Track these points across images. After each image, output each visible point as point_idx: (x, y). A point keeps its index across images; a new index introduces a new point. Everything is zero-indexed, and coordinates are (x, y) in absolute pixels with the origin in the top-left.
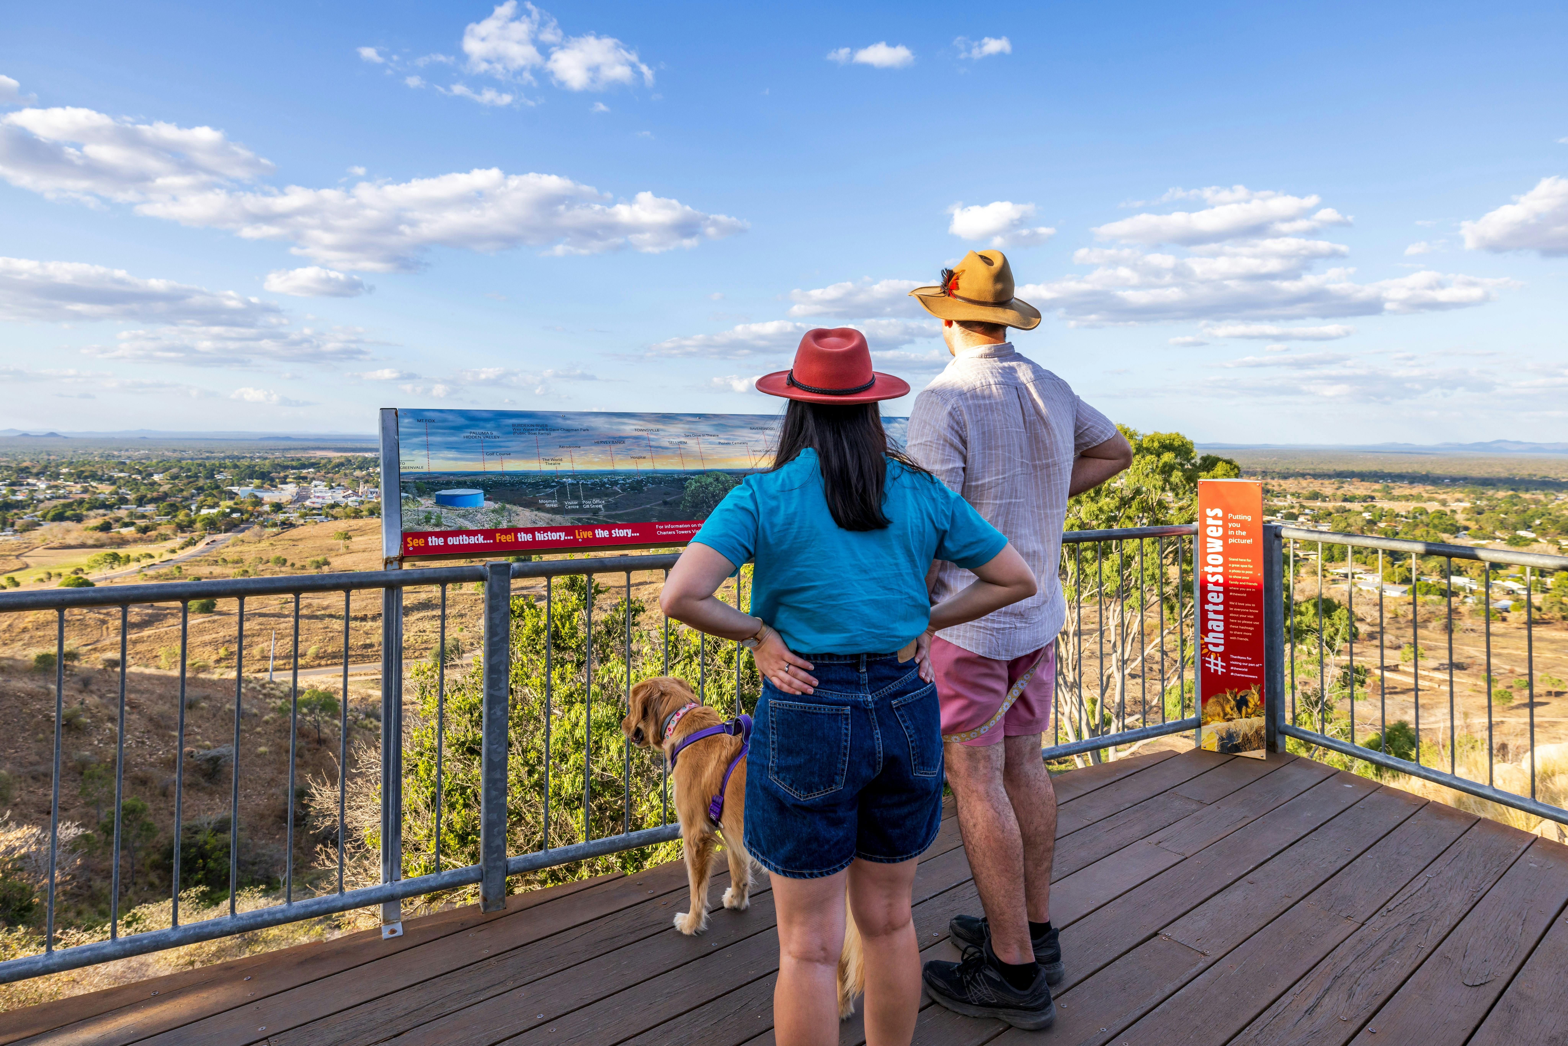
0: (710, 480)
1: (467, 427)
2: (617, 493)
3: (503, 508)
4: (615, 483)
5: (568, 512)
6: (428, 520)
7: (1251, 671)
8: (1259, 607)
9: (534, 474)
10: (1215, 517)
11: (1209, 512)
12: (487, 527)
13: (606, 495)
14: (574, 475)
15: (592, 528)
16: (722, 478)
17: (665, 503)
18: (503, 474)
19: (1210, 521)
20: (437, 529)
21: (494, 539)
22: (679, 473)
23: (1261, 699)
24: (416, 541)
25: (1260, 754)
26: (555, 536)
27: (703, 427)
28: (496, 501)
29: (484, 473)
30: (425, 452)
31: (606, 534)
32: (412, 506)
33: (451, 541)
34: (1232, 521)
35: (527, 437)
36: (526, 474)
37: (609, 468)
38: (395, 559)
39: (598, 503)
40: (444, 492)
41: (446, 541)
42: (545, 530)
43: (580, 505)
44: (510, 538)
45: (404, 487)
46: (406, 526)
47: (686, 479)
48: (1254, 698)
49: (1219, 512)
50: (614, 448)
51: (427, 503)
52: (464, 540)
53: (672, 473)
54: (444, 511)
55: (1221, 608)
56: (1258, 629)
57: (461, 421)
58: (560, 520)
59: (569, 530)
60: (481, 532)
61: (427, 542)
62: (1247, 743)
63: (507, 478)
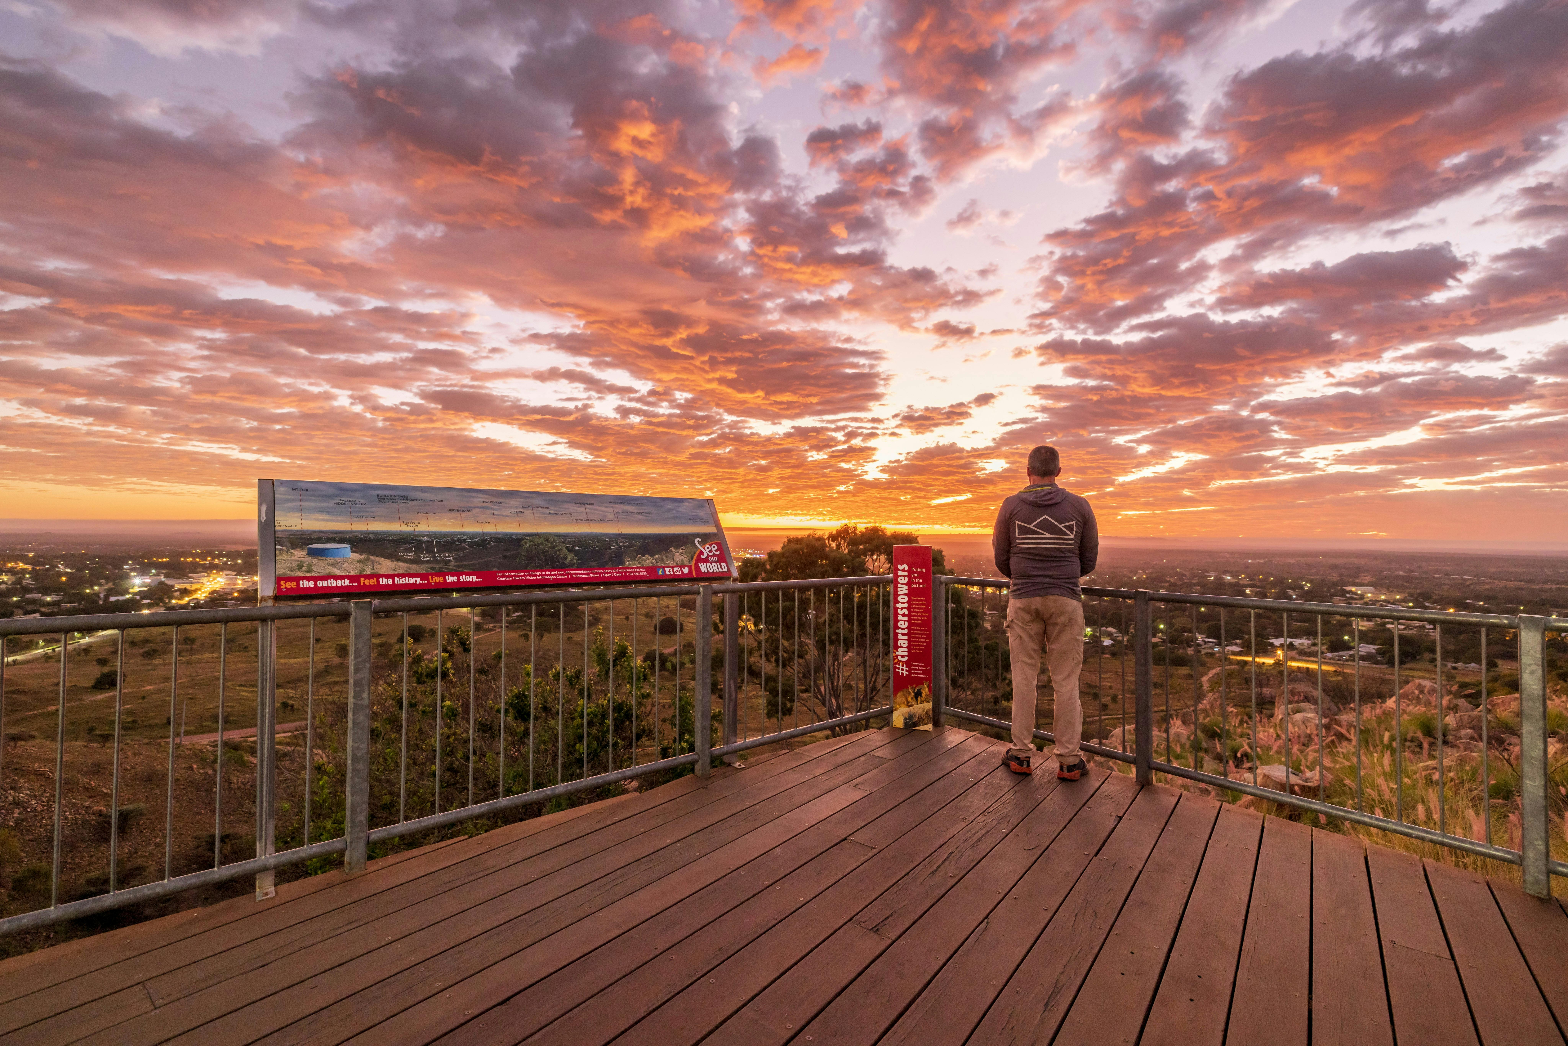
0: (540, 541)
1: (336, 496)
2: (465, 549)
3: (368, 559)
4: (465, 541)
5: (423, 562)
6: (300, 567)
7: (924, 672)
8: (929, 630)
9: (396, 534)
10: (903, 570)
11: (900, 567)
12: (353, 573)
13: (456, 550)
14: (429, 535)
15: (444, 575)
16: (551, 539)
17: (505, 557)
18: (368, 533)
19: (900, 573)
20: (308, 575)
21: (359, 583)
22: (517, 534)
23: (930, 690)
24: (288, 585)
25: (929, 727)
26: (411, 581)
27: (537, 501)
28: (361, 553)
29: (351, 532)
30: (299, 514)
31: (455, 579)
32: (285, 556)
33: (320, 584)
34: (914, 572)
35: (390, 504)
36: (388, 534)
37: (459, 530)
38: (269, 598)
39: (449, 556)
40: (315, 546)
41: (316, 584)
42: (403, 576)
43: (434, 557)
44: (373, 582)
45: (277, 541)
46: (280, 572)
47: (522, 540)
48: (925, 691)
49: (906, 567)
50: (464, 515)
51: (299, 554)
52: (332, 583)
53: (511, 535)
54: (315, 560)
55: (906, 631)
56: (929, 644)
57: (332, 491)
58: (415, 568)
59: (423, 576)
60: (348, 577)
61: (298, 584)
62: (921, 721)
63: (372, 536)
